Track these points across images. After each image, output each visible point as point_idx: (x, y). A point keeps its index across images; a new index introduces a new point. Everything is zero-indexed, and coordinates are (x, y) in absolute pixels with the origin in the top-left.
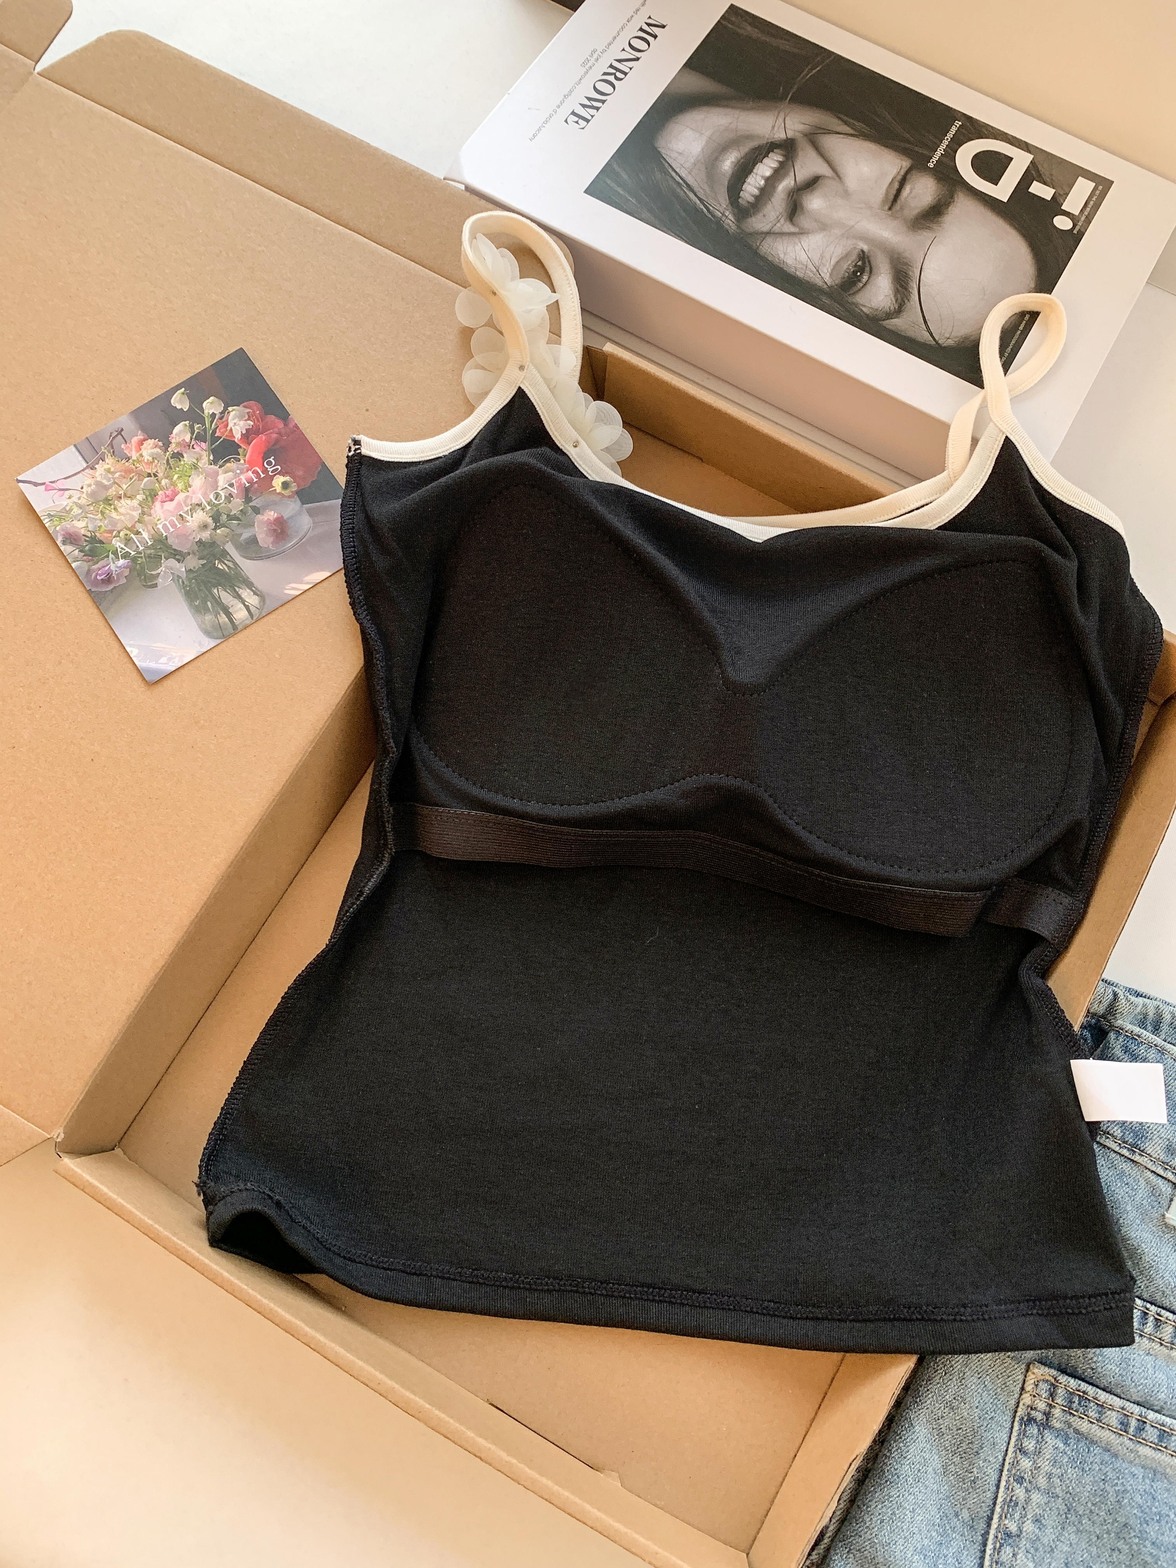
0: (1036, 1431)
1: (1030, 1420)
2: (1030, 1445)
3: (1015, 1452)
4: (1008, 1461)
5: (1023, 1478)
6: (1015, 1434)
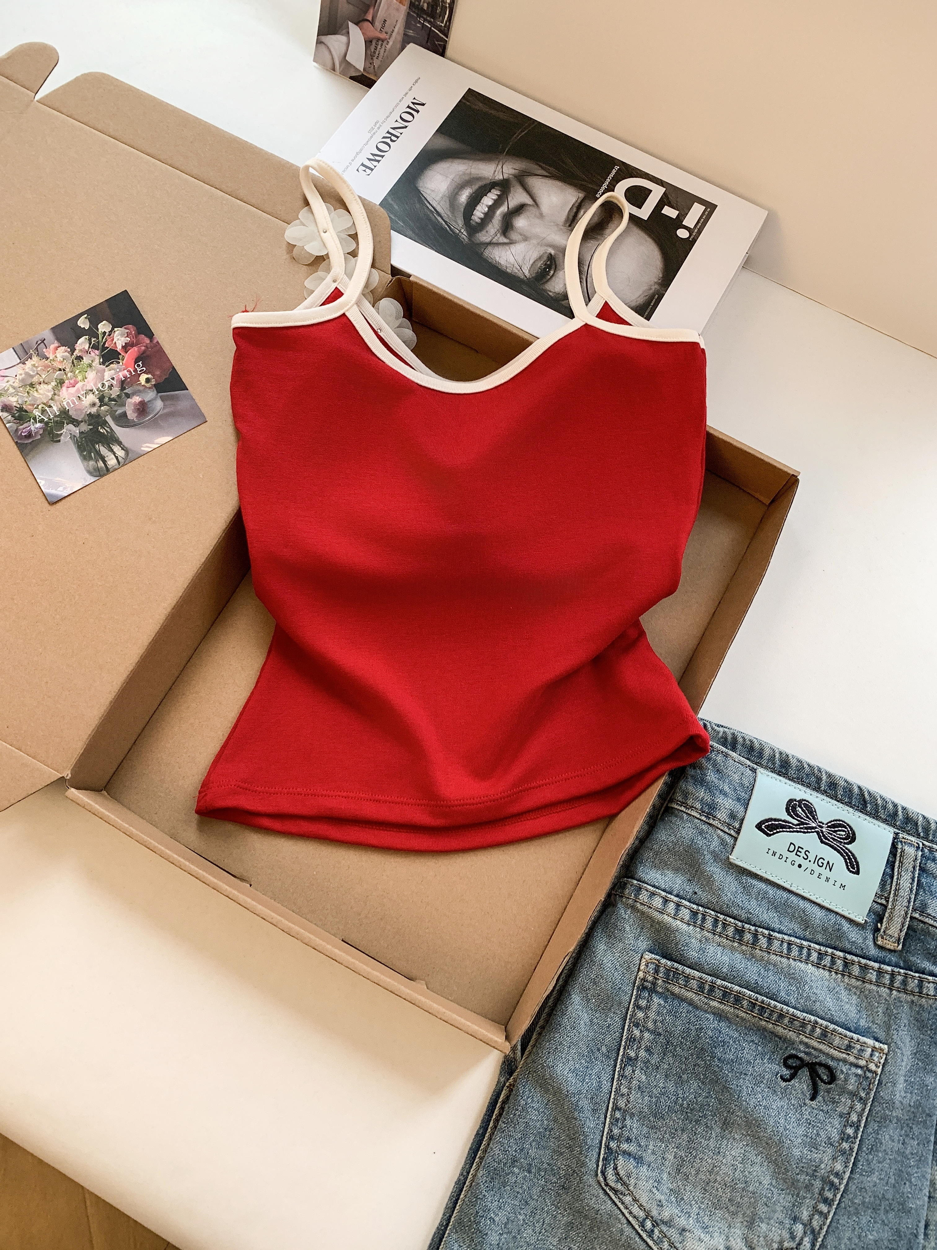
0: (647, 995)
1: (643, 988)
2: (643, 1003)
3: (634, 1008)
4: (629, 1013)
5: (638, 1023)
6: (634, 997)
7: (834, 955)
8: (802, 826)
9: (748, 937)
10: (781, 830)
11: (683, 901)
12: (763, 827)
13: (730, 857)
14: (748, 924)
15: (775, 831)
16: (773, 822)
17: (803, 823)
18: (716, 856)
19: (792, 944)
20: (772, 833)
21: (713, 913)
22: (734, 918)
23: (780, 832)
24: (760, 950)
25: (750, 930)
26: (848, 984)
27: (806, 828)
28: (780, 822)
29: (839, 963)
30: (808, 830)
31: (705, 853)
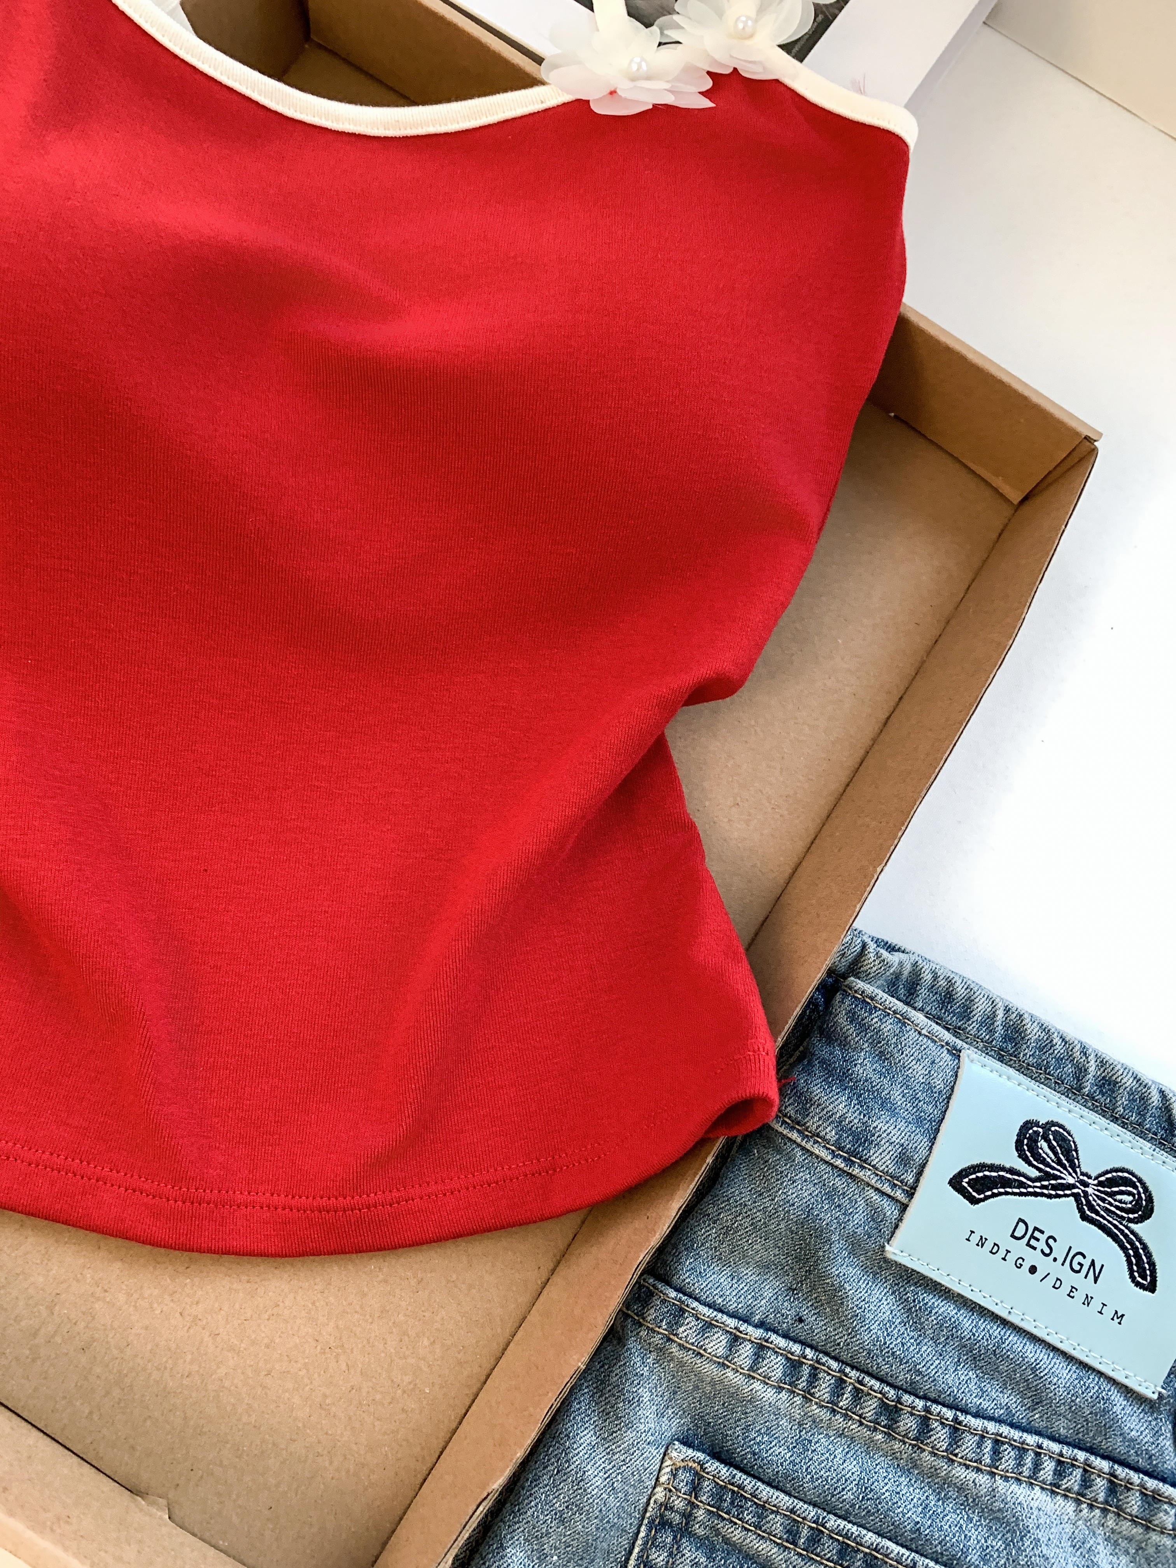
1: (662, 1524)
6: (640, 1542)
7: (1089, 1466)
8: (1046, 1183)
9: (908, 1423)
10: (1002, 1190)
11: (773, 1337)
12: (964, 1184)
13: (888, 1248)
14: (910, 1393)
15: (989, 1193)
16: (987, 1173)
17: (1048, 1176)
18: (855, 1246)
19: (1003, 1443)
20: (982, 1196)
21: (834, 1365)
22: (881, 1380)
23: (1000, 1194)
24: (930, 1453)
25: (913, 1408)
26: (1113, 1531)
27: (1054, 1188)
28: (1001, 1173)
29: (1100, 1485)
30: (1060, 1190)
31: (835, 1237)
